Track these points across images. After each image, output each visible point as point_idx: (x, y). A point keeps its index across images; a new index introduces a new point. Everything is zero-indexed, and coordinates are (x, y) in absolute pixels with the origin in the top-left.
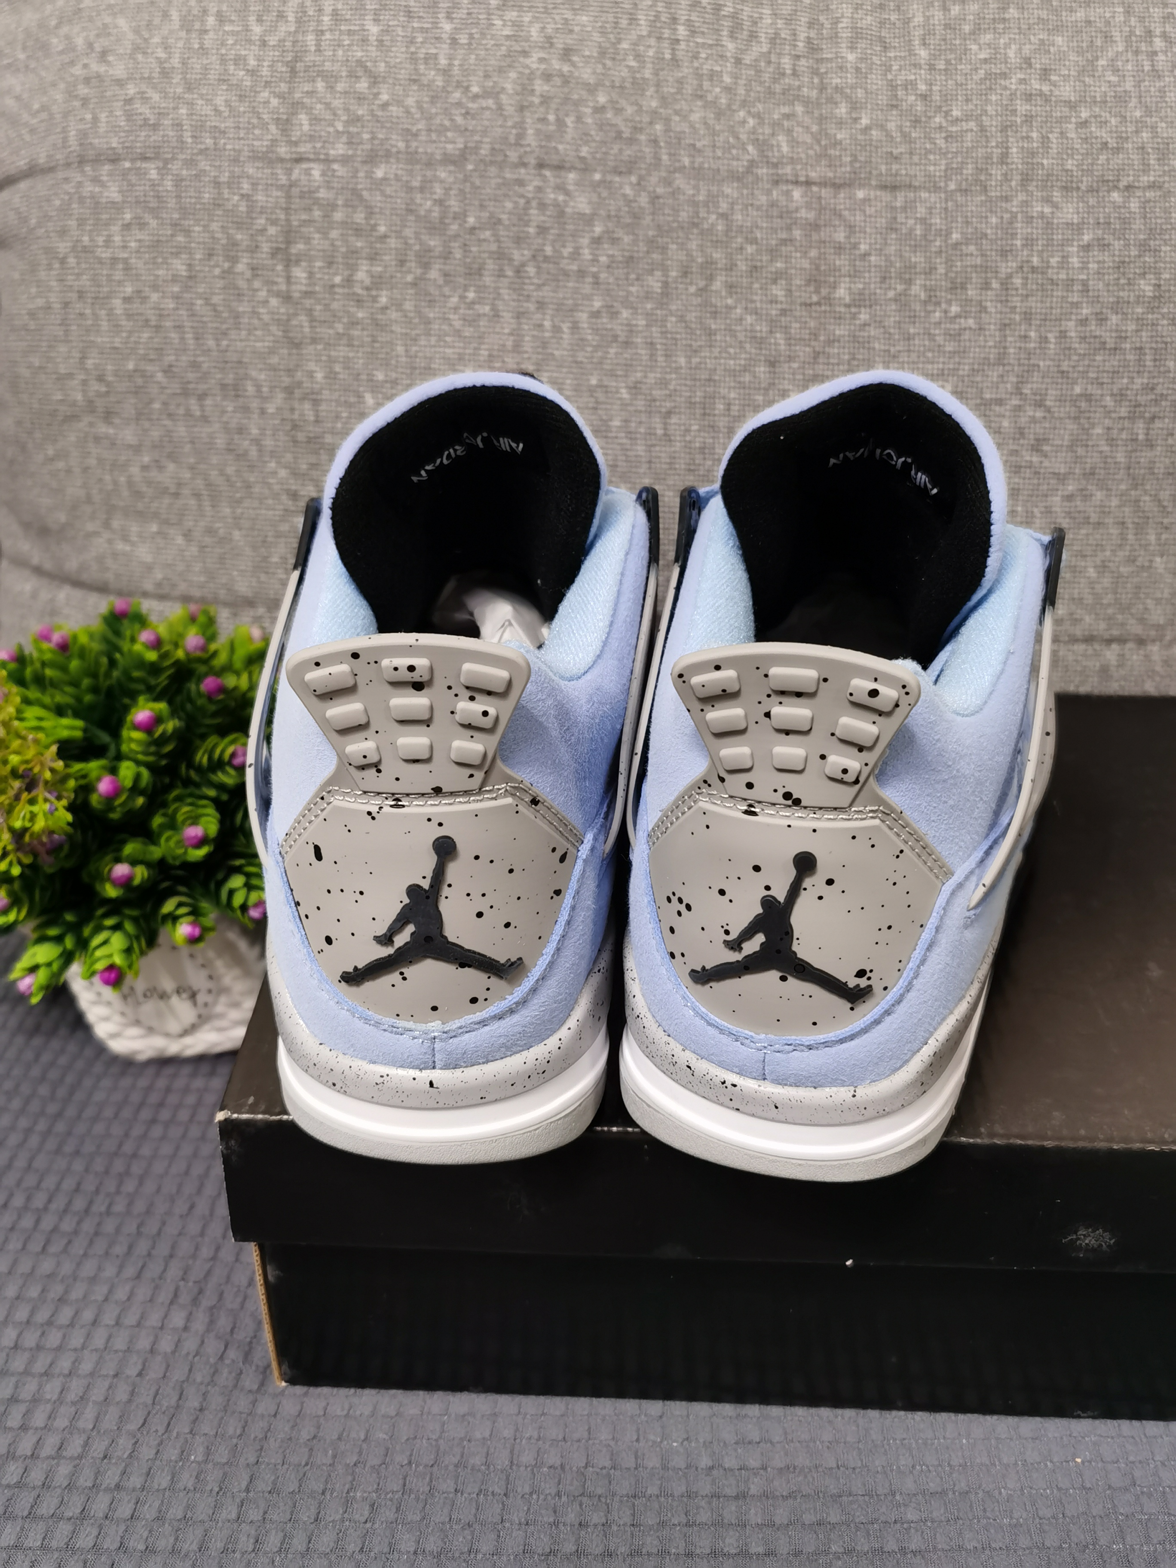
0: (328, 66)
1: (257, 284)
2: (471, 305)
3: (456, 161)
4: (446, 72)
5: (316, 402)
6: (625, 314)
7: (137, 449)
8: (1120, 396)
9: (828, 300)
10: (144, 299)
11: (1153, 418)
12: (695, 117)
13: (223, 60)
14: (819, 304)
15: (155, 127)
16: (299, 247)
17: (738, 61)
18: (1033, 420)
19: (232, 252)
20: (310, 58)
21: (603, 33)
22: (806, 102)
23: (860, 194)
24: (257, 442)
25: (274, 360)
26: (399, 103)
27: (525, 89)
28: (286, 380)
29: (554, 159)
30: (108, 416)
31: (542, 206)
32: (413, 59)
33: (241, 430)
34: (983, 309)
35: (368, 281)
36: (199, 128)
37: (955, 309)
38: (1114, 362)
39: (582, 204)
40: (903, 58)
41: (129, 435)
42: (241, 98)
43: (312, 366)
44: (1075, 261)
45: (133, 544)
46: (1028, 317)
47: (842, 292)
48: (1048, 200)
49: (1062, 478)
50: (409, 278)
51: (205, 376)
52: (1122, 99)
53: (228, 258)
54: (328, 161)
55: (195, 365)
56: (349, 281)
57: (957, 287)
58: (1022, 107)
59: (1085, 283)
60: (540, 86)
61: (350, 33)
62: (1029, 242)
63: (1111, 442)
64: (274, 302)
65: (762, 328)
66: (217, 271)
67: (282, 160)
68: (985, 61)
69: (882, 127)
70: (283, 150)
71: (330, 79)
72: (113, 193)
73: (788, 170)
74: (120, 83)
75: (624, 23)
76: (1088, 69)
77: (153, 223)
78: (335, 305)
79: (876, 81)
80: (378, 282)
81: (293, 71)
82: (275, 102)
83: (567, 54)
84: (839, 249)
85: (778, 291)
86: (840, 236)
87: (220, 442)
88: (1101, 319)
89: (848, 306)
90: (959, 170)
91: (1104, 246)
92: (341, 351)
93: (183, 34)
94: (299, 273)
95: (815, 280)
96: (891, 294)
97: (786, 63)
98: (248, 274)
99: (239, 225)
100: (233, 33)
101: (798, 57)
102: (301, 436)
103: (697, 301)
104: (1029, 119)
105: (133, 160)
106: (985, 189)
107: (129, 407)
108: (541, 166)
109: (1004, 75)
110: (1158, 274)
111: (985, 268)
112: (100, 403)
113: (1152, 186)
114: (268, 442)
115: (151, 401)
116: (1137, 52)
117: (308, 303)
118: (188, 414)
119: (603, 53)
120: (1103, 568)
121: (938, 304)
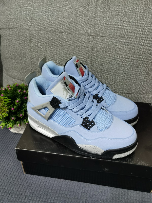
0: (36, 18)
1: (27, 45)
2: (51, 49)
3: (50, 31)
4: (49, 20)
5: (34, 59)
6: (69, 51)
7: (15, 63)
8: (129, 64)
9: (94, 50)
10: (15, 46)
11: (133, 67)
12: (79, 27)
13: (24, 17)
14: (92, 51)
15: (16, 25)
16: (32, 41)
17: (85, 19)
18: (118, 67)
19: (24, 41)
20: (34, 17)
21: (68, 15)
22: (93, 25)
23: (98, 37)
24: (27, 63)
25: (29, 54)
26: (44, 24)
27: (58, 23)
28: (31, 56)
29: (61, 32)
30: (11, 59)
31: (60, 37)
32: (46, 18)
33: (26, 62)
34: (112, 53)
35: (40, 45)
36: (21, 26)
37: (109, 52)
38: (128, 60)
39: (65, 37)
40: (106, 19)
41: (14, 61)
42: (26, 22)
43: (33, 55)
44: (124, 47)
45: (15, 73)
46: (118, 54)
47: (95, 50)
48: (122, 39)
49: (122, 74)
50: (44, 45)
51: (22, 55)
52: (133, 26)
53: (24, 42)
54: (35, 30)
55: (21, 54)
56: (38, 45)
57: (109, 50)
58: (120, 27)
59: (125, 50)
60: (60, 22)
61: (38, 14)
62: (119, 45)
63: (128, 70)
64: (29, 47)
65: (85, 54)
66: (23, 43)
67: (30, 30)
68: (116, 20)
69: (102, 29)
70: (30, 29)
71: (36, 20)
72: (11, 33)
73: (90, 34)
74: (12, 19)
75: (71, 14)
76: (129, 21)
77: (16, 37)
78: (36, 48)
79: (102, 22)
80: (41, 45)
81: (32, 19)
82: (30, 23)
83: (64, 18)
84: (95, 44)
85: (88, 49)
86: (96, 43)
87: (24, 63)
88: (127, 55)
89: (96, 51)
90: (111, 35)
91: (128, 46)
92: (37, 53)
93: (19, 13)
94: (32, 44)
95: (92, 48)
96: (101, 50)
97: (91, 20)
98: (26, 44)
99: (25, 38)
100: (25, 13)
101: (92, 19)
102: (32, 63)
103: (78, 50)
104: (120, 28)
105: (14, 29)
106: (114, 37)
107: (14, 58)
108: (60, 32)
109: (118, 22)
110: (135, 50)
111: (113, 48)
112: (10, 57)
113: (135, 38)
114: (29, 63)
115: (16, 57)
116: (136, 19)
117: (33, 47)
118: (20, 59)
119: (68, 18)
120: (126, 85)
121: (107, 52)
